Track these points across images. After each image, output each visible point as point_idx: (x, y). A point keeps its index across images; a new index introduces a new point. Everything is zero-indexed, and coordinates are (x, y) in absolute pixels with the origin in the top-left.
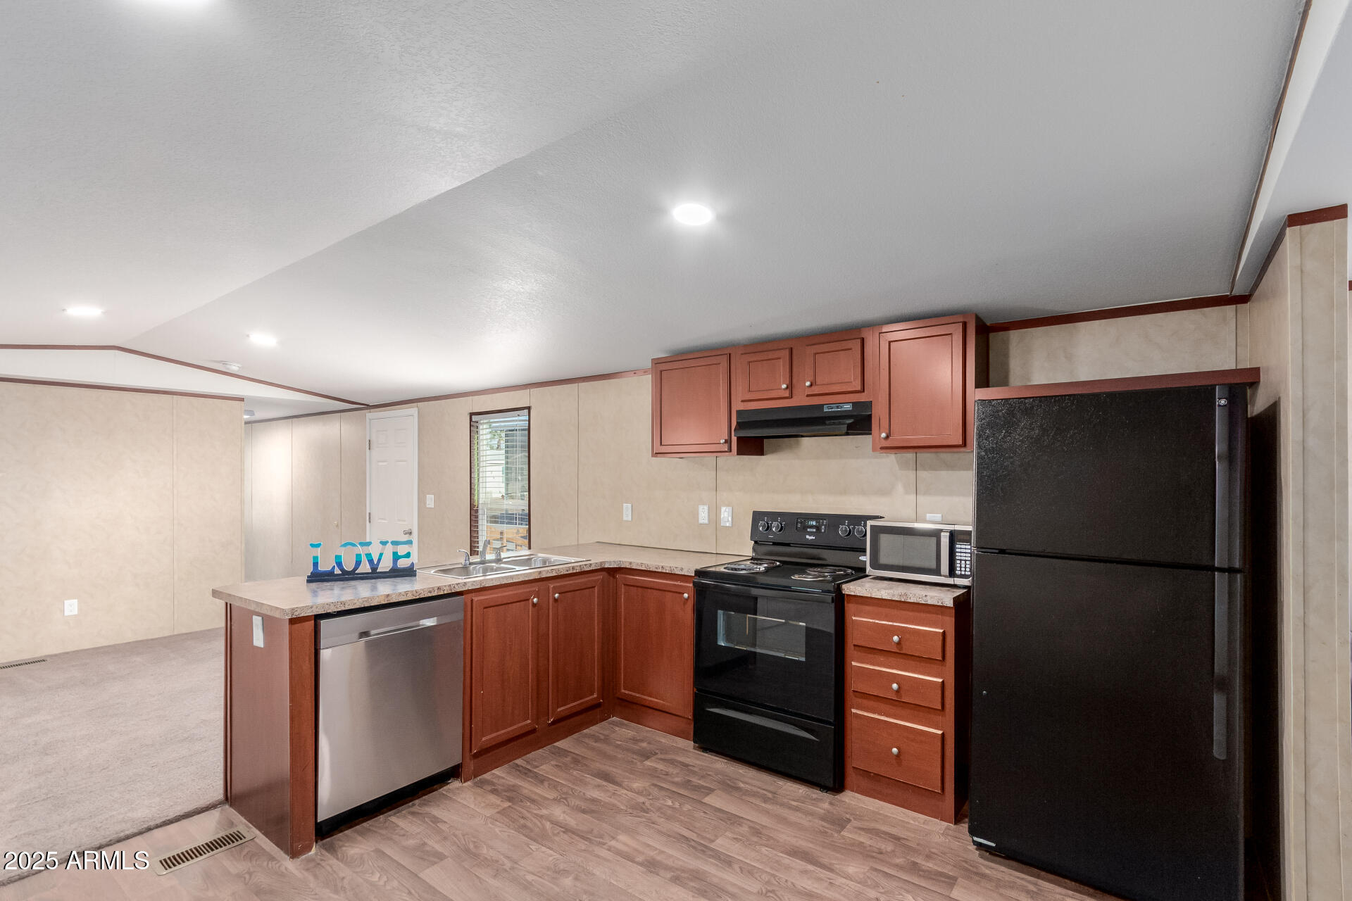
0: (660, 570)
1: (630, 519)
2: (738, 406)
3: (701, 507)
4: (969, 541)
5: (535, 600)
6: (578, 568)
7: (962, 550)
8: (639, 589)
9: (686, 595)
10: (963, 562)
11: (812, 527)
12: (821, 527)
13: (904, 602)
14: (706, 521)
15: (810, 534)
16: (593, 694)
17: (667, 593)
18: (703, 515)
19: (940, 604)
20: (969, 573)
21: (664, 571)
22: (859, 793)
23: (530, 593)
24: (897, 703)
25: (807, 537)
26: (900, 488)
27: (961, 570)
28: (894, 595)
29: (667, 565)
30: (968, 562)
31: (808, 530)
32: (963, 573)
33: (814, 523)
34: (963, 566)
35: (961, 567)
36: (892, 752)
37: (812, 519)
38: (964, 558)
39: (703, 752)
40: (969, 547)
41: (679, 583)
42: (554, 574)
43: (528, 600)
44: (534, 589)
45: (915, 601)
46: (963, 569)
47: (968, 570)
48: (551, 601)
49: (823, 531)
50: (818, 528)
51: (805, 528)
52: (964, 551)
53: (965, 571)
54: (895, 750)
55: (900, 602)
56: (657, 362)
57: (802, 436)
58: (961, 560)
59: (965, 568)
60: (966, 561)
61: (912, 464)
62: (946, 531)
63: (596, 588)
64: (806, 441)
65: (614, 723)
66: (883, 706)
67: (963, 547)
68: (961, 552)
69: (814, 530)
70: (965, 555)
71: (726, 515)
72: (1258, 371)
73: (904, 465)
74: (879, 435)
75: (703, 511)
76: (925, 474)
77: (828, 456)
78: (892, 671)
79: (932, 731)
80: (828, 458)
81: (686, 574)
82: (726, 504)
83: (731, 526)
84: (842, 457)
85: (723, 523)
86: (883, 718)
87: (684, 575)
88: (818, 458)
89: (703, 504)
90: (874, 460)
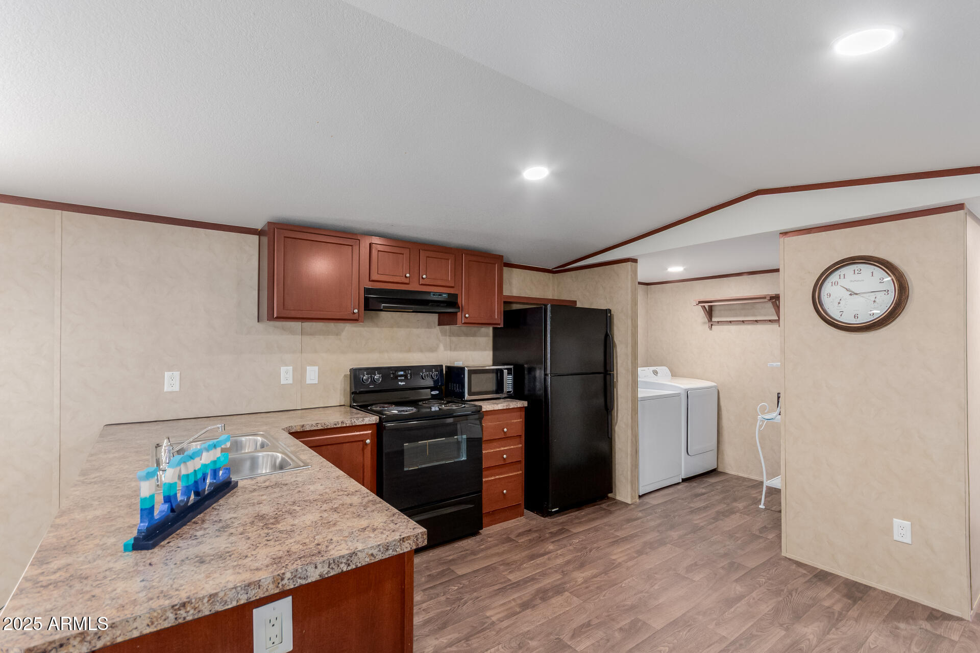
2: (366, 284)
3: (283, 369)
4: (511, 373)
9: (368, 441)
11: (401, 376)
12: (407, 375)
13: (508, 409)
14: (290, 381)
15: (401, 381)
18: (286, 375)
19: (523, 406)
22: (486, 527)
24: (505, 465)
25: (400, 383)
26: (441, 347)
28: (504, 406)
30: (511, 385)
31: (399, 378)
33: (402, 373)
36: (503, 493)
37: (401, 371)
38: (509, 383)
40: (511, 376)
45: (513, 407)
49: (409, 378)
50: (405, 376)
51: (396, 377)
52: (509, 379)
53: (510, 389)
54: (505, 492)
55: (506, 409)
56: (279, 227)
59: (510, 387)
62: (505, 369)
66: (499, 470)
67: (509, 376)
69: (403, 378)
70: (510, 381)
71: (312, 375)
72: (575, 302)
73: (444, 333)
74: (465, 316)
75: (287, 372)
76: (454, 339)
77: (399, 326)
78: (502, 449)
79: (519, 473)
80: (399, 327)
81: (367, 423)
82: (313, 364)
83: (317, 382)
84: (408, 327)
85: (308, 382)
86: (497, 477)
87: (365, 425)
88: (392, 327)
89: (286, 365)
90: (427, 330)
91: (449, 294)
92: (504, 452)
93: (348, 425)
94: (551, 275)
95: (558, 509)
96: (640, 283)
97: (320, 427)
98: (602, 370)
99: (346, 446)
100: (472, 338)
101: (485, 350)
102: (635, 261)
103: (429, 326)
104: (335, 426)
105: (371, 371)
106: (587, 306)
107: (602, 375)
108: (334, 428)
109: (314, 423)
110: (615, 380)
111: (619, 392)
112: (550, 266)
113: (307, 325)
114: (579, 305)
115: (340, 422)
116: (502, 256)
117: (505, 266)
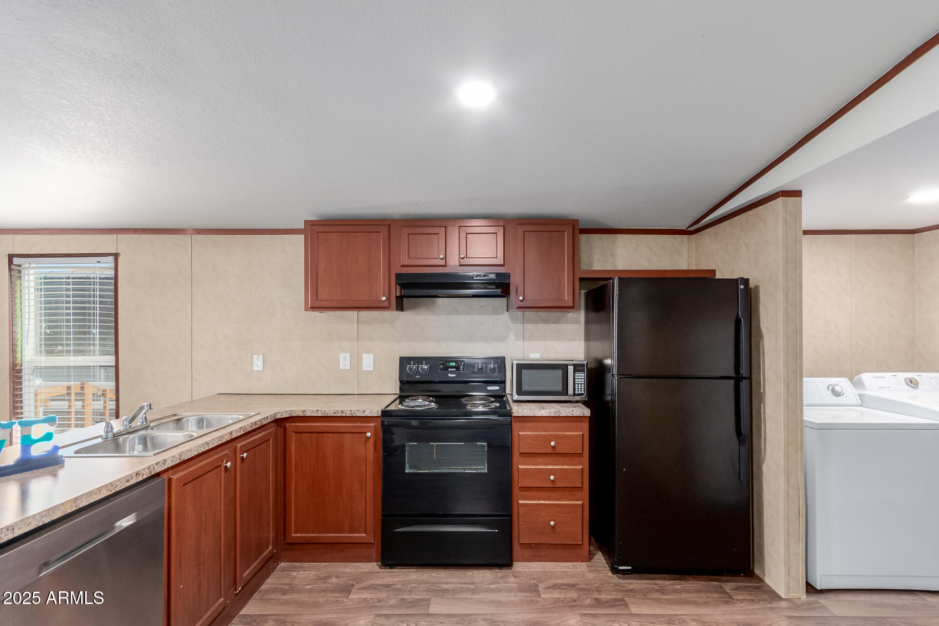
0: (339, 415)
1: (261, 368)
2: (397, 269)
3: (342, 355)
4: (583, 371)
5: (229, 464)
6: (259, 423)
7: (579, 377)
8: (314, 435)
9: (369, 434)
10: (580, 385)
11: (452, 367)
12: (460, 367)
13: (558, 417)
14: (348, 367)
15: (452, 373)
16: (268, 548)
17: (346, 435)
18: (345, 362)
19: (582, 415)
20: (583, 392)
21: (344, 415)
22: (524, 562)
23: (221, 459)
24: (553, 489)
25: (449, 375)
26: (512, 336)
27: (578, 391)
28: (551, 413)
29: (347, 409)
30: (583, 385)
31: (450, 370)
32: (580, 392)
33: (454, 364)
34: (580, 388)
35: (578, 389)
36: (550, 525)
37: (453, 361)
38: (580, 382)
39: (390, 568)
40: (583, 375)
41: (358, 424)
42: (242, 433)
43: (221, 466)
44: (224, 453)
45: (566, 415)
46: (580, 390)
47: (583, 390)
48: (238, 461)
49: (461, 370)
50: (457, 368)
51: (446, 368)
52: (580, 377)
53: (581, 391)
54: (552, 523)
55: (555, 417)
56: (309, 224)
57: (437, 297)
58: (578, 384)
59: (581, 389)
60: (581, 384)
61: (520, 319)
62: (571, 365)
63: (271, 440)
64: (440, 301)
65: (284, 570)
66: (542, 494)
67: (580, 375)
68: (578, 379)
69: (455, 370)
70: (580, 380)
71: (368, 362)
72: (714, 271)
73: (514, 320)
74: (516, 298)
75: (345, 359)
76: (528, 326)
77: (458, 312)
78: (550, 467)
79: (577, 503)
80: (458, 314)
81: (368, 415)
82: (368, 351)
83: (372, 370)
84: (469, 314)
85: (364, 368)
86: (542, 502)
87: (366, 417)
88: (450, 314)
89: (345, 352)
90: (492, 316)
91: (497, 274)
92: (551, 472)
93: (347, 415)
94: (685, 237)
95: (630, 568)
96: (806, 232)
97: (320, 414)
98: (732, 374)
99: (348, 437)
100: (554, 325)
101: (574, 340)
102: (797, 194)
103: (495, 312)
104: (335, 415)
105: (419, 360)
106: (727, 276)
107: (732, 382)
108: (334, 417)
109: (315, 409)
110: (762, 391)
111: (768, 411)
112: (683, 226)
113: (364, 314)
114: (718, 276)
115: (340, 412)
116: (577, 220)
117: (580, 233)
